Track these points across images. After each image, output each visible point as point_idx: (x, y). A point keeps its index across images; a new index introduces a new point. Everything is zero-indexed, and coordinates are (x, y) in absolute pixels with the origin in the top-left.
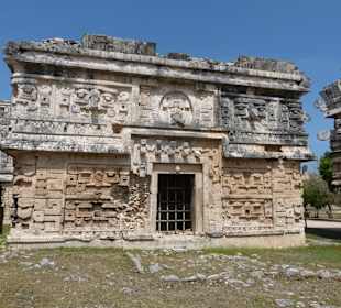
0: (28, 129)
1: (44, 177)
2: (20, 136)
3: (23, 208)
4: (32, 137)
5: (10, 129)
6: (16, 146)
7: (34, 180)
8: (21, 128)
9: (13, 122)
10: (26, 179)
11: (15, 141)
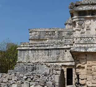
0: (82, 42)
1: (90, 65)
2: (78, 45)
3: (82, 80)
4: (84, 45)
5: (74, 42)
6: (77, 50)
7: (86, 66)
8: (79, 42)
9: (75, 39)
10: (82, 66)
11: (77, 48)
